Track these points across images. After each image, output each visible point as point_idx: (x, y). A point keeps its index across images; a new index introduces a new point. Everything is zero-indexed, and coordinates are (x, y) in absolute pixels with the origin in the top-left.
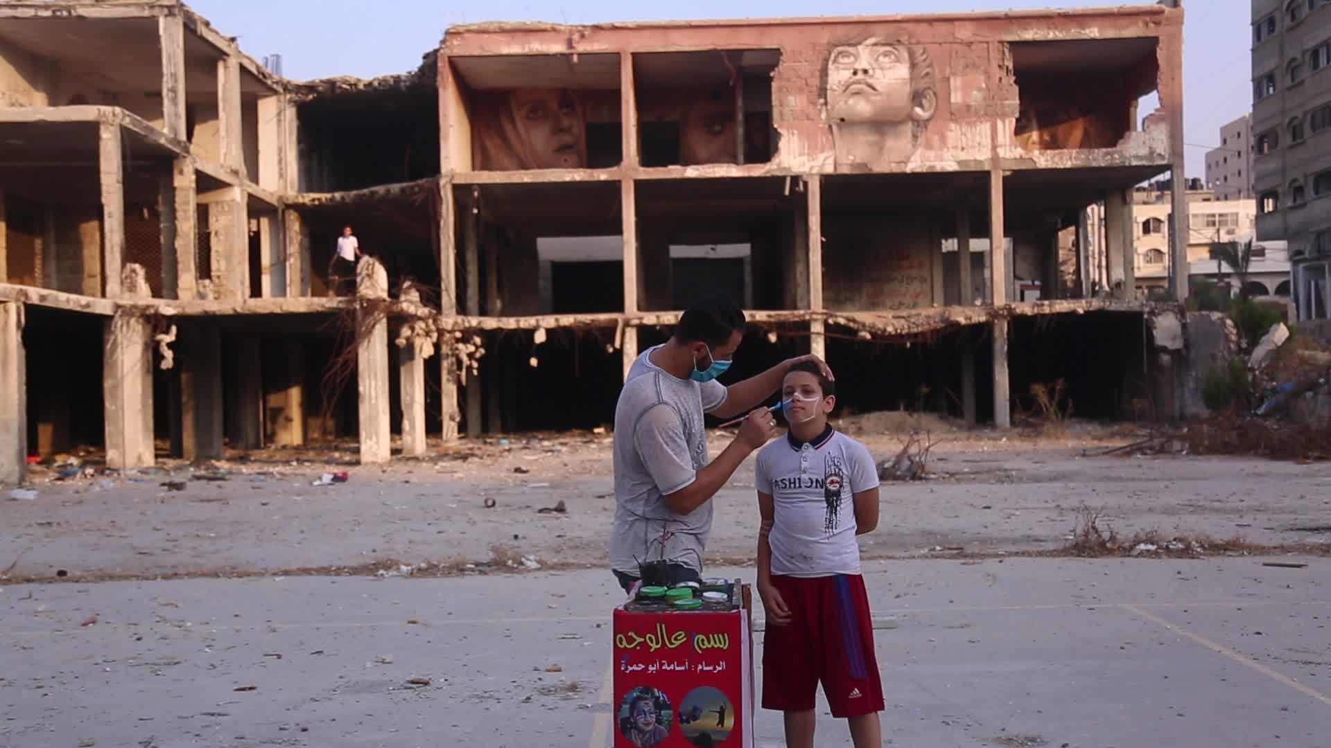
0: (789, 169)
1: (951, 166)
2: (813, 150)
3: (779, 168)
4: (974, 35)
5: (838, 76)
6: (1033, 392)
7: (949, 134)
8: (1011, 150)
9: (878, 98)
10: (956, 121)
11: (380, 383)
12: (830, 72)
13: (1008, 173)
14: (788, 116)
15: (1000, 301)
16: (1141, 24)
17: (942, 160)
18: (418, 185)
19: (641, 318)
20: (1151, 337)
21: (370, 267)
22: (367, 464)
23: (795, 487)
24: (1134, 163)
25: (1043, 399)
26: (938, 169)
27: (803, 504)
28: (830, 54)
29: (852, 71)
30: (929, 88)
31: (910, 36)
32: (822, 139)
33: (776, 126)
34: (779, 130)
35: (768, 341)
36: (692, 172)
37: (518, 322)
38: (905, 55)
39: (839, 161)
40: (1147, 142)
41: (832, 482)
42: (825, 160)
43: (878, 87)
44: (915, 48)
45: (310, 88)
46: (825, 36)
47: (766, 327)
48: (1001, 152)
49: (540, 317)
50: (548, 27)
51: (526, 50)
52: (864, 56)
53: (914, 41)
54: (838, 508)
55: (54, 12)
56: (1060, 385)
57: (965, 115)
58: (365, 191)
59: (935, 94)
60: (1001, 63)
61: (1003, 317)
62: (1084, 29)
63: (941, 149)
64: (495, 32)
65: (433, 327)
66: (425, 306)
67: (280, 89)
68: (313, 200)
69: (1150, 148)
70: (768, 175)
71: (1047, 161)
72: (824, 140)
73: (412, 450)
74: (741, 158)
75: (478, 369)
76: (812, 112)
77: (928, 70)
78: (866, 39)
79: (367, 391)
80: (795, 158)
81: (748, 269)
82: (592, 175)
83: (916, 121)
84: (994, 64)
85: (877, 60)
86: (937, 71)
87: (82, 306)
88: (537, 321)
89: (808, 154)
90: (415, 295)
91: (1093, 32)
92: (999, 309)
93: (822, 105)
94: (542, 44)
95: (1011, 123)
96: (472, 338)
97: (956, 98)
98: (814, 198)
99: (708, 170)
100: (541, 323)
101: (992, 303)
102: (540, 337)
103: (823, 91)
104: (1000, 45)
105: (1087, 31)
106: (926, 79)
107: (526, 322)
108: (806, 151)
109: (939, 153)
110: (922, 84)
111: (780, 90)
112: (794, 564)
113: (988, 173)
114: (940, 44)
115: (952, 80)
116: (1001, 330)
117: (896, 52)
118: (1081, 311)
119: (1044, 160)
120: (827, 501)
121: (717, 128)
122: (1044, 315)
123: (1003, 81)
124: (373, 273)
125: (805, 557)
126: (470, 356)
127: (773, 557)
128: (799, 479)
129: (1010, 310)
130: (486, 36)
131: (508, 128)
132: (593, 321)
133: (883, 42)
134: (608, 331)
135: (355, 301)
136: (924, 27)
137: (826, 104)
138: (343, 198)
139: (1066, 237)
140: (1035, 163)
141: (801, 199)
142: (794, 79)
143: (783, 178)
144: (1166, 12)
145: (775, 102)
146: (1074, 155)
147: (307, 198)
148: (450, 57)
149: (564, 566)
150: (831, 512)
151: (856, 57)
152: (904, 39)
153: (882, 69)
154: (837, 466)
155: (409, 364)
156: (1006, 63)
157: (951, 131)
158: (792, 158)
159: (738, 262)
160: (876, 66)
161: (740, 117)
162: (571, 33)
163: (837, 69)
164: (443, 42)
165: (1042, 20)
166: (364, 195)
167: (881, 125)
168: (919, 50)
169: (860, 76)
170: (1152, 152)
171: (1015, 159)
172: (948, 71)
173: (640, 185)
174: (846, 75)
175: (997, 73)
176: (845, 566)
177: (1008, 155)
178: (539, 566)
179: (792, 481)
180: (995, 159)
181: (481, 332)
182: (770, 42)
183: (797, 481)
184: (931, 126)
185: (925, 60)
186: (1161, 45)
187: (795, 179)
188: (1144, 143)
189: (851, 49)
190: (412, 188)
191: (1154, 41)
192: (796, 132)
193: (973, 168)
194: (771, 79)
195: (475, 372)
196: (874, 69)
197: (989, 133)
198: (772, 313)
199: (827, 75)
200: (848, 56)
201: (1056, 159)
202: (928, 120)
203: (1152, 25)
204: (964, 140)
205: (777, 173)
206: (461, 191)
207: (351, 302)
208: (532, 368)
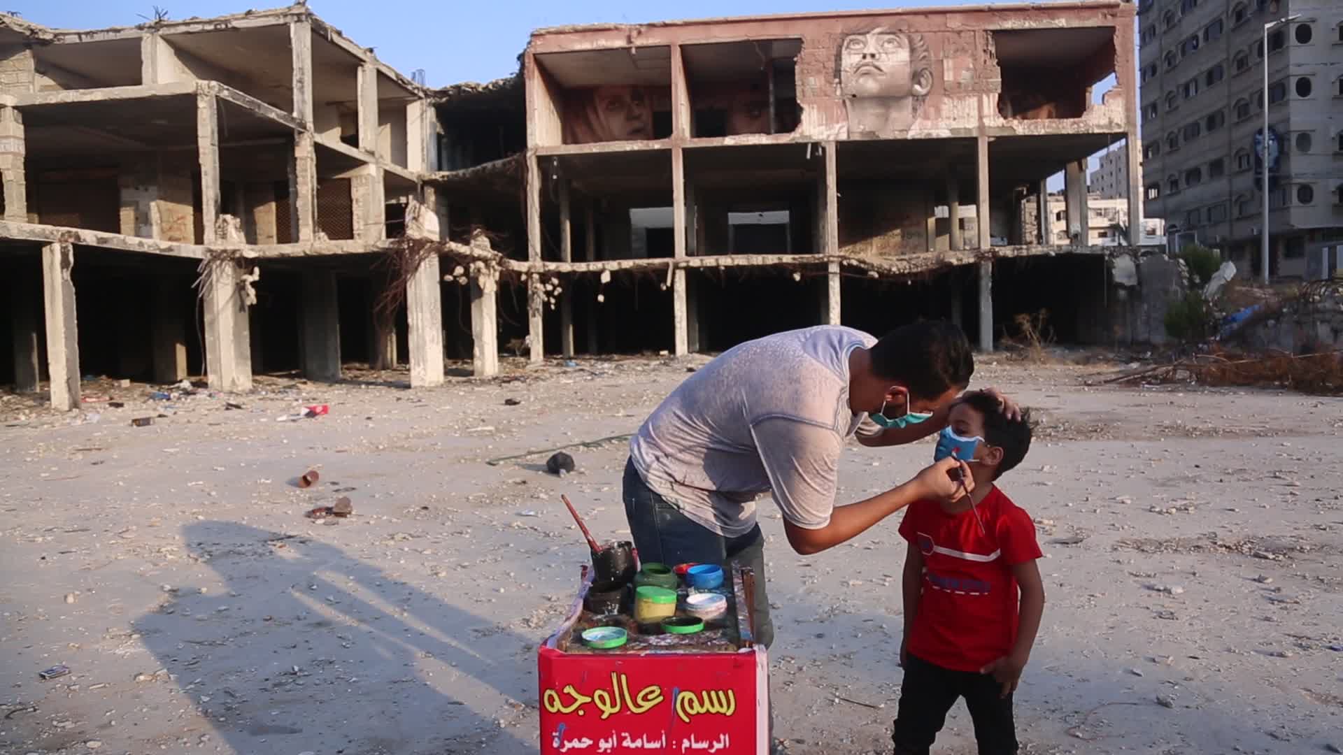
0: (810, 137)
1: (945, 134)
2: (830, 121)
3: (802, 136)
4: (963, 24)
5: (850, 60)
6: (1018, 321)
7: (944, 107)
8: (994, 120)
9: (884, 77)
10: (948, 96)
11: (428, 316)
12: (843, 57)
13: (992, 139)
14: (809, 93)
15: (986, 245)
16: (1100, 16)
17: (937, 129)
18: (514, 160)
19: (688, 262)
20: (1110, 275)
21: (417, 210)
22: (416, 388)
24: (1097, 131)
25: (1027, 326)
26: (934, 136)
28: (843, 41)
29: (861, 56)
30: (926, 69)
31: (910, 26)
32: (837, 111)
33: (799, 101)
34: (802, 105)
35: (793, 279)
36: (729, 141)
37: (588, 265)
38: (906, 41)
39: (851, 130)
40: (1107, 113)
42: (840, 128)
43: (883, 68)
44: (913, 36)
45: (443, 93)
46: (839, 27)
47: (791, 268)
48: (986, 121)
49: (605, 262)
50: (612, 27)
51: (595, 46)
52: (872, 43)
53: (912, 30)
55: (216, 25)
56: (1043, 314)
57: (956, 91)
58: (479, 167)
59: (931, 73)
60: (985, 48)
61: (989, 259)
62: (1053, 19)
63: (937, 119)
64: (570, 33)
66: (495, 249)
67: (421, 94)
68: (443, 177)
69: (1110, 118)
70: (794, 142)
71: (1024, 129)
72: (839, 112)
73: (482, 373)
75: (555, 304)
76: (828, 89)
77: (925, 54)
78: (873, 29)
79: (415, 322)
80: (814, 128)
82: (648, 145)
83: (916, 96)
84: (980, 48)
85: (882, 46)
86: (932, 55)
87: (161, 250)
88: (603, 265)
89: (826, 125)
90: (485, 242)
91: (1061, 22)
92: (985, 252)
93: (837, 84)
94: (606, 41)
95: (994, 98)
96: (550, 279)
97: (948, 77)
98: (831, 161)
99: (745, 139)
100: (607, 267)
101: (979, 248)
102: (606, 278)
103: (837, 73)
104: (984, 33)
105: (1057, 21)
106: (924, 62)
107: (595, 266)
108: (824, 122)
109: (935, 122)
110: (920, 66)
111: (802, 71)
113: (975, 140)
114: (935, 32)
115: (945, 62)
116: (987, 268)
117: (897, 39)
118: (1053, 254)
119: (1021, 128)
121: (756, 113)
122: (1022, 258)
123: (988, 63)
124: (419, 216)
126: (548, 294)
129: (994, 253)
130: (562, 36)
131: (592, 117)
132: (648, 264)
133: (888, 31)
134: (662, 273)
135: (403, 242)
136: (921, 18)
137: (840, 83)
138: (464, 174)
140: (1015, 130)
141: (820, 162)
142: (814, 63)
143: (805, 145)
144: (1121, 7)
145: (798, 83)
146: (1047, 124)
147: (438, 176)
148: (534, 55)
151: (865, 44)
152: (904, 28)
153: (886, 53)
155: (477, 301)
156: (990, 48)
157: (945, 104)
158: (812, 127)
160: (881, 51)
161: (772, 99)
162: (630, 30)
163: (850, 54)
164: (529, 43)
165: (1019, 13)
166: (478, 170)
167: (887, 99)
168: (917, 37)
169: (869, 59)
170: (1111, 122)
171: (998, 127)
172: (941, 54)
173: (686, 152)
174: (856, 59)
175: (982, 56)
177: (992, 124)
180: (982, 127)
181: (559, 275)
182: (793, 32)
184: (928, 99)
185: (923, 46)
186: (1117, 33)
187: (816, 145)
188: (1104, 114)
189: (860, 37)
190: (510, 162)
191: (1113, 29)
192: (815, 106)
193: (963, 135)
194: (795, 63)
195: (553, 307)
196: (880, 53)
197: (976, 105)
198: (797, 256)
199: (841, 59)
200: (858, 44)
201: (1032, 127)
202: (926, 95)
203: (1109, 17)
204: (956, 112)
205: (801, 141)
206: (543, 161)
207: (400, 243)
208: (600, 303)
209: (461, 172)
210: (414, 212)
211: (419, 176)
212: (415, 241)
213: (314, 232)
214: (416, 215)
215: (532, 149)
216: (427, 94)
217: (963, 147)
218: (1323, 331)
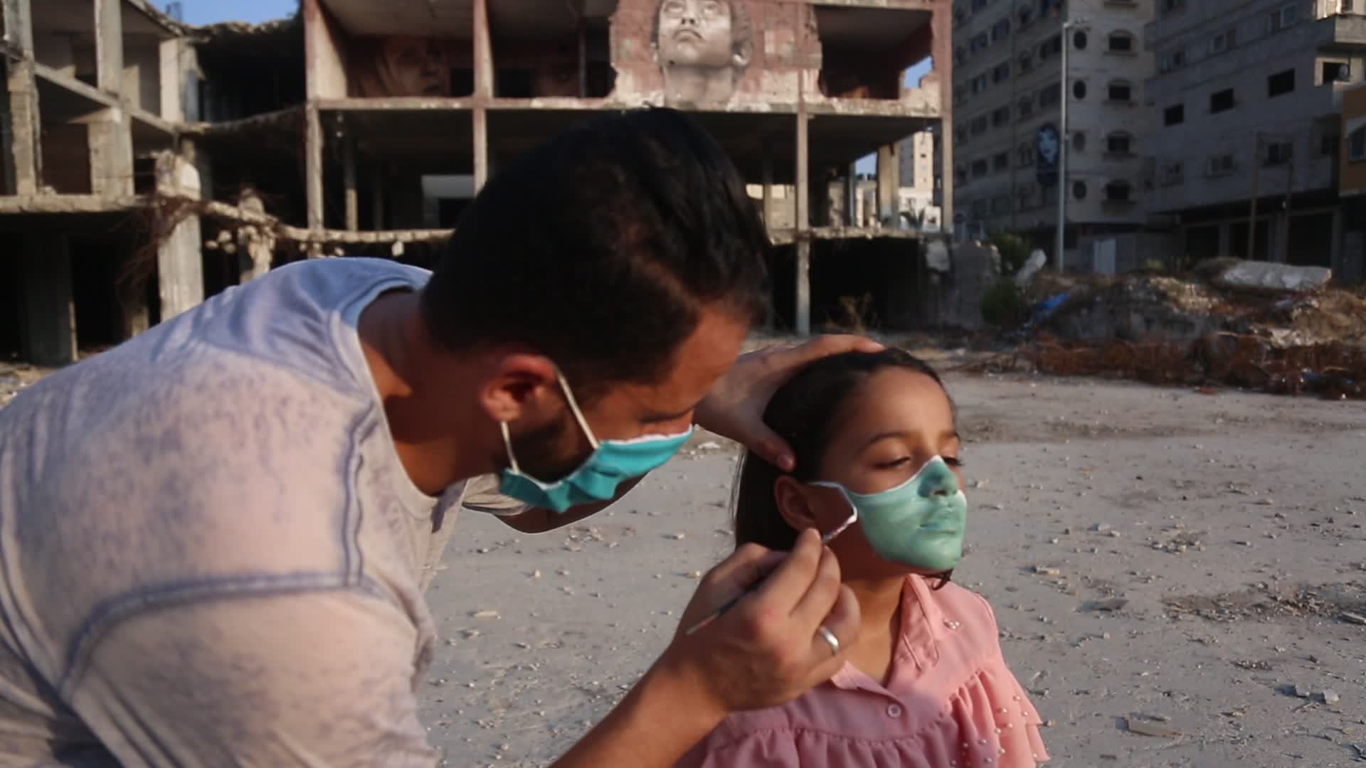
0: (624, 103)
1: (764, 108)
2: (646, 87)
3: (616, 103)
5: (669, 24)
6: (841, 304)
7: (764, 81)
8: (815, 97)
9: (703, 44)
10: (769, 69)
12: (661, 20)
13: (812, 117)
14: (624, 57)
15: (803, 226)
17: (757, 102)
18: (291, 113)
20: (924, 261)
24: (913, 114)
25: (851, 309)
26: (754, 109)
28: (661, 4)
29: (680, 20)
30: (747, 39)
32: (654, 78)
33: (613, 64)
34: (616, 69)
36: (537, 103)
37: (377, 236)
38: (727, 8)
39: (668, 98)
40: (924, 96)
42: (658, 95)
43: (703, 35)
44: (735, 3)
48: (807, 99)
49: (397, 232)
52: (691, 8)
56: (868, 297)
57: (776, 65)
58: (249, 120)
59: (751, 44)
60: (807, 22)
61: (806, 239)
63: (756, 92)
66: (269, 213)
68: (206, 129)
69: (926, 102)
70: (607, 108)
71: (843, 108)
72: (656, 79)
74: (583, 93)
76: (645, 54)
77: (747, 23)
79: (174, 296)
80: (629, 93)
83: (736, 67)
84: (802, 22)
85: (702, 11)
86: (753, 25)
88: (396, 235)
89: (643, 89)
90: (257, 204)
92: (803, 233)
93: (654, 48)
95: (816, 73)
96: (334, 250)
97: (769, 49)
99: (553, 103)
100: (399, 237)
101: (797, 228)
102: (398, 247)
103: (655, 36)
104: (806, 7)
106: (745, 31)
107: (385, 236)
108: (640, 87)
109: (754, 95)
110: (741, 35)
111: (617, 32)
113: (794, 116)
115: (766, 33)
116: (804, 250)
117: (718, 5)
118: (869, 236)
119: (840, 106)
121: (564, 76)
122: (840, 240)
123: (809, 37)
129: (812, 235)
135: (153, 199)
137: (657, 47)
140: (834, 109)
142: (630, 25)
145: (613, 45)
151: (684, 8)
153: (706, 20)
156: (811, 23)
157: (765, 77)
158: (626, 93)
160: (701, 17)
161: (583, 61)
163: (668, 17)
167: (706, 68)
168: (738, 5)
169: (688, 25)
170: (927, 106)
171: (818, 105)
172: (763, 26)
173: (492, 116)
174: (675, 23)
175: (803, 30)
177: (812, 101)
180: (801, 104)
181: (344, 244)
184: (748, 72)
185: (743, 14)
186: (934, 18)
188: (921, 98)
189: (679, 1)
190: (286, 115)
191: (931, 14)
192: (630, 71)
193: (782, 110)
194: (610, 23)
196: (699, 19)
197: (796, 81)
199: (658, 23)
200: (677, 7)
201: (851, 107)
202: (746, 66)
203: (927, 1)
204: (776, 85)
206: (327, 116)
207: (149, 200)
209: (227, 125)
211: (177, 128)
212: (168, 199)
213: (38, 185)
214: (170, 169)
215: (312, 102)
216: (186, 31)
217: (781, 123)
218: (1136, 320)
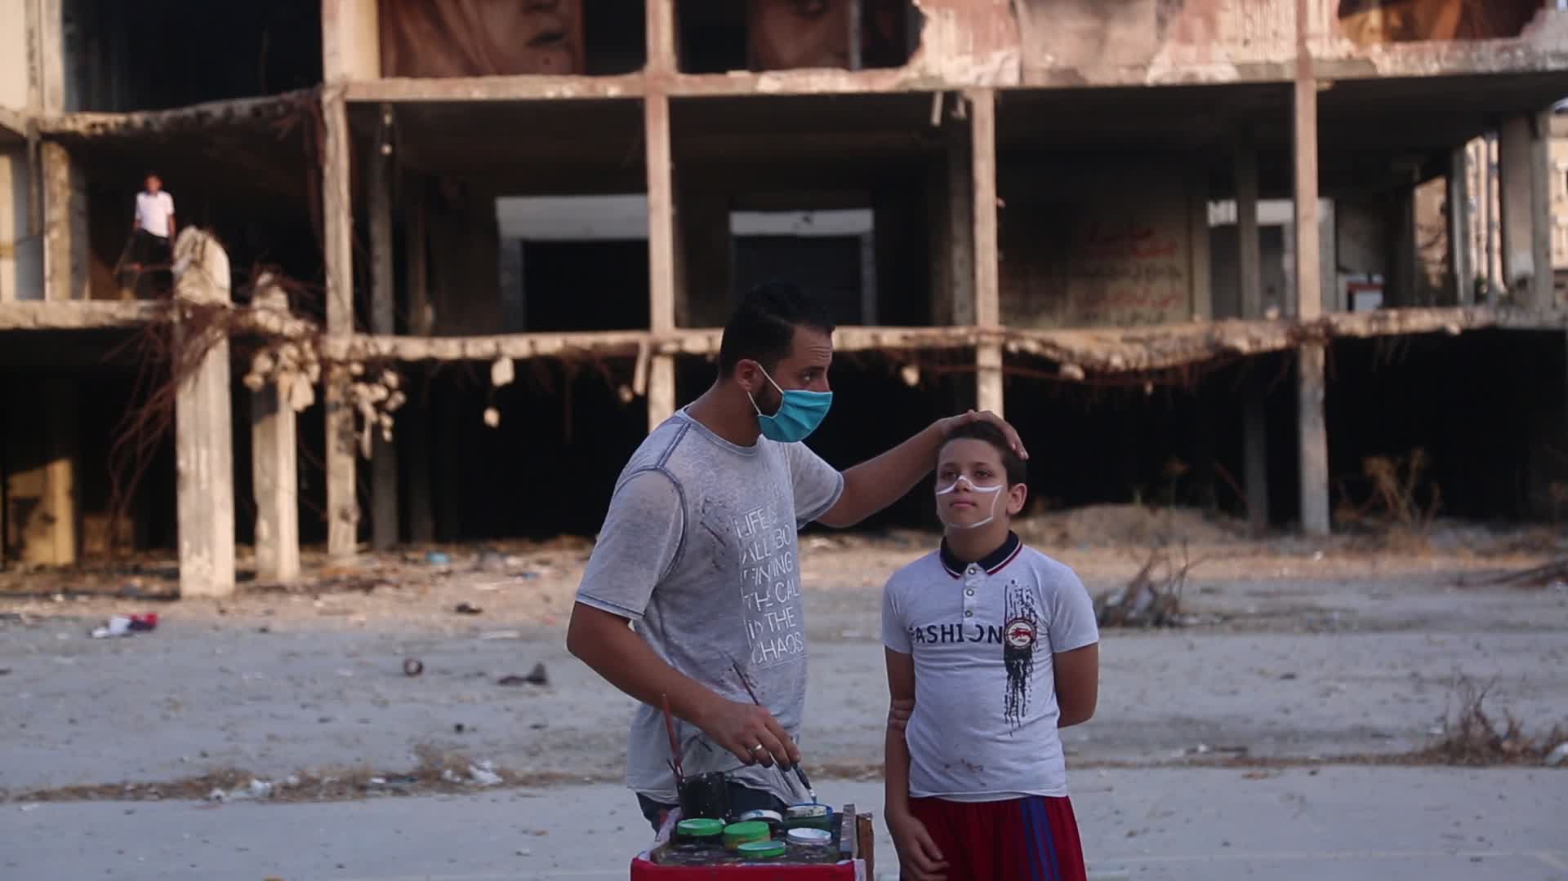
0: (940, 78)
1: (1223, 72)
2: (982, 45)
3: (924, 77)
6: (1368, 473)
7: (1223, 17)
8: (1331, 45)
11: (216, 453)
13: (1326, 86)
15: (1310, 310)
17: (1209, 62)
18: (282, 102)
19: (680, 342)
21: (198, 248)
22: (191, 598)
23: (952, 640)
24: (1552, 65)
25: (1388, 484)
26: (1203, 78)
27: (968, 672)
32: (998, 25)
33: (917, 3)
34: (923, 10)
35: (902, 382)
36: (769, 83)
37: (463, 346)
39: (1028, 65)
41: (1018, 633)
42: (1004, 61)
47: (900, 358)
48: (1315, 49)
49: (502, 339)
54: (1027, 680)
56: (1417, 459)
58: (189, 111)
61: (1316, 338)
63: (1208, 43)
65: (311, 356)
66: (298, 316)
68: (94, 126)
70: (904, 89)
71: (1395, 62)
72: (1002, 26)
73: (274, 574)
74: (855, 58)
75: (393, 430)
79: (193, 467)
80: (950, 58)
81: (867, 254)
82: (592, 88)
88: (498, 345)
89: (975, 53)
90: (279, 299)
92: (1310, 325)
96: (382, 375)
98: (983, 129)
99: (800, 81)
100: (505, 349)
101: (1297, 315)
102: (503, 374)
107: (478, 347)
108: (970, 48)
109: (1204, 49)
112: (951, 778)
113: (1290, 86)
116: (1313, 361)
118: (1454, 329)
119: (1389, 61)
120: (1009, 666)
121: (815, 6)
122: (1387, 338)
124: (203, 258)
125: (969, 766)
126: (379, 406)
127: (912, 764)
128: (960, 626)
129: (1329, 329)
132: (595, 346)
134: (623, 364)
135: (170, 307)
138: (147, 124)
139: (1428, 199)
140: (1374, 67)
141: (960, 131)
143: (930, 95)
146: (1443, 52)
147: (83, 123)
149: (544, 780)
150: (1015, 686)
154: (1027, 605)
155: (267, 420)
157: (1226, 11)
158: (944, 59)
159: (850, 243)
166: (185, 118)
171: (1339, 59)
173: (680, 109)
176: (1040, 781)
177: (1327, 53)
178: (500, 780)
179: (948, 629)
180: (1304, 61)
181: (398, 364)
183: (956, 629)
184: (1191, 2)
187: (951, 97)
190: (273, 107)
192: (951, 13)
193: (1263, 76)
195: (387, 435)
197: (1292, 13)
198: (911, 332)
201: (1412, 60)
204: (1248, 28)
205: (921, 86)
206: (361, 113)
208: (488, 428)
209: (138, 118)
210: (193, 250)
211: (32, 122)
212: (196, 308)
214: (198, 257)
215: (333, 87)
217: (1262, 103)
